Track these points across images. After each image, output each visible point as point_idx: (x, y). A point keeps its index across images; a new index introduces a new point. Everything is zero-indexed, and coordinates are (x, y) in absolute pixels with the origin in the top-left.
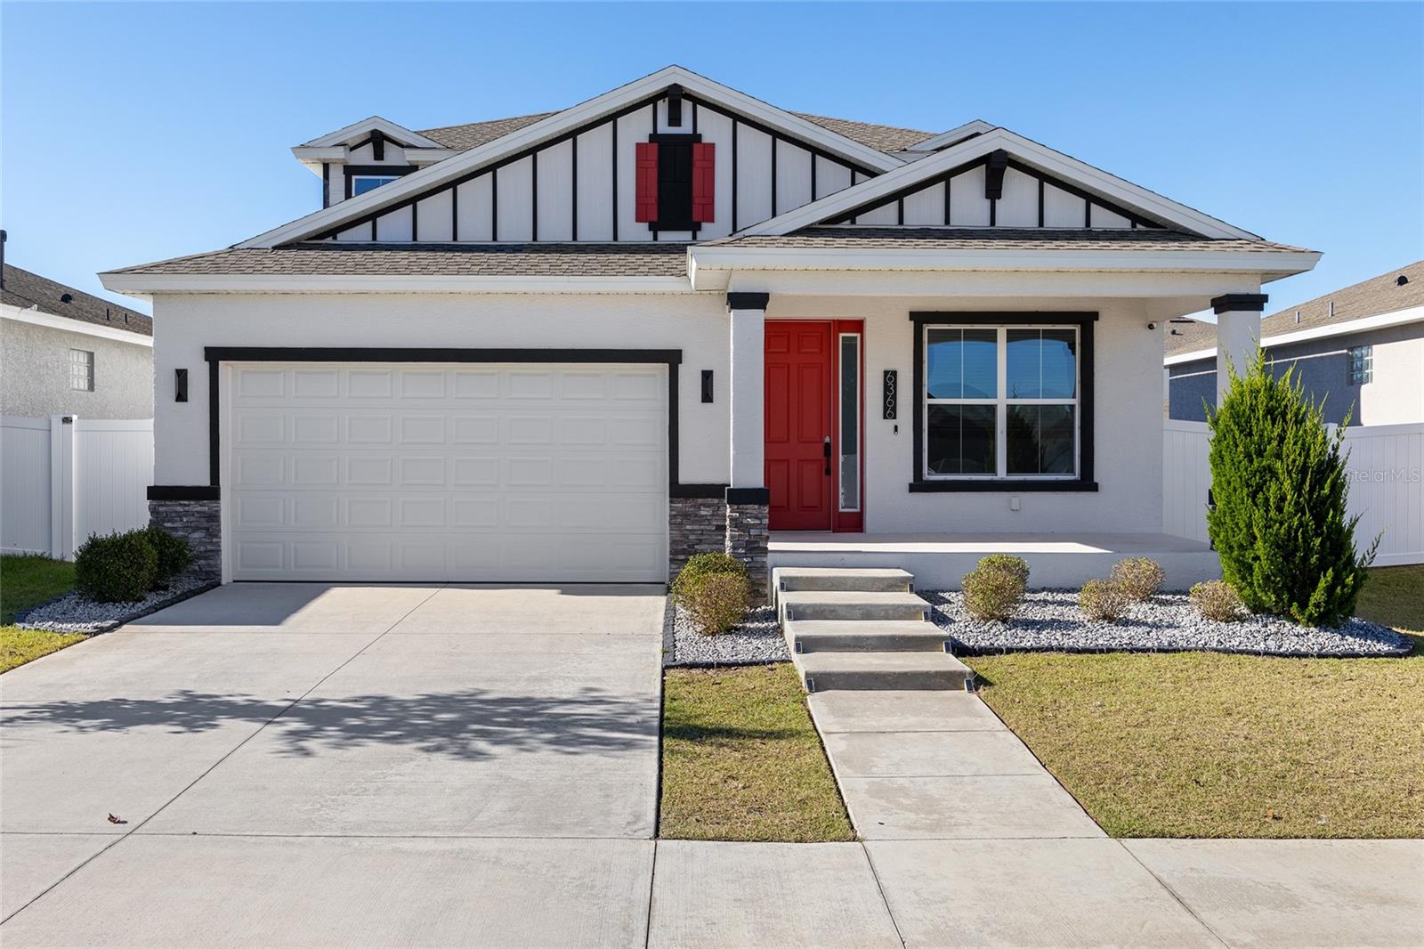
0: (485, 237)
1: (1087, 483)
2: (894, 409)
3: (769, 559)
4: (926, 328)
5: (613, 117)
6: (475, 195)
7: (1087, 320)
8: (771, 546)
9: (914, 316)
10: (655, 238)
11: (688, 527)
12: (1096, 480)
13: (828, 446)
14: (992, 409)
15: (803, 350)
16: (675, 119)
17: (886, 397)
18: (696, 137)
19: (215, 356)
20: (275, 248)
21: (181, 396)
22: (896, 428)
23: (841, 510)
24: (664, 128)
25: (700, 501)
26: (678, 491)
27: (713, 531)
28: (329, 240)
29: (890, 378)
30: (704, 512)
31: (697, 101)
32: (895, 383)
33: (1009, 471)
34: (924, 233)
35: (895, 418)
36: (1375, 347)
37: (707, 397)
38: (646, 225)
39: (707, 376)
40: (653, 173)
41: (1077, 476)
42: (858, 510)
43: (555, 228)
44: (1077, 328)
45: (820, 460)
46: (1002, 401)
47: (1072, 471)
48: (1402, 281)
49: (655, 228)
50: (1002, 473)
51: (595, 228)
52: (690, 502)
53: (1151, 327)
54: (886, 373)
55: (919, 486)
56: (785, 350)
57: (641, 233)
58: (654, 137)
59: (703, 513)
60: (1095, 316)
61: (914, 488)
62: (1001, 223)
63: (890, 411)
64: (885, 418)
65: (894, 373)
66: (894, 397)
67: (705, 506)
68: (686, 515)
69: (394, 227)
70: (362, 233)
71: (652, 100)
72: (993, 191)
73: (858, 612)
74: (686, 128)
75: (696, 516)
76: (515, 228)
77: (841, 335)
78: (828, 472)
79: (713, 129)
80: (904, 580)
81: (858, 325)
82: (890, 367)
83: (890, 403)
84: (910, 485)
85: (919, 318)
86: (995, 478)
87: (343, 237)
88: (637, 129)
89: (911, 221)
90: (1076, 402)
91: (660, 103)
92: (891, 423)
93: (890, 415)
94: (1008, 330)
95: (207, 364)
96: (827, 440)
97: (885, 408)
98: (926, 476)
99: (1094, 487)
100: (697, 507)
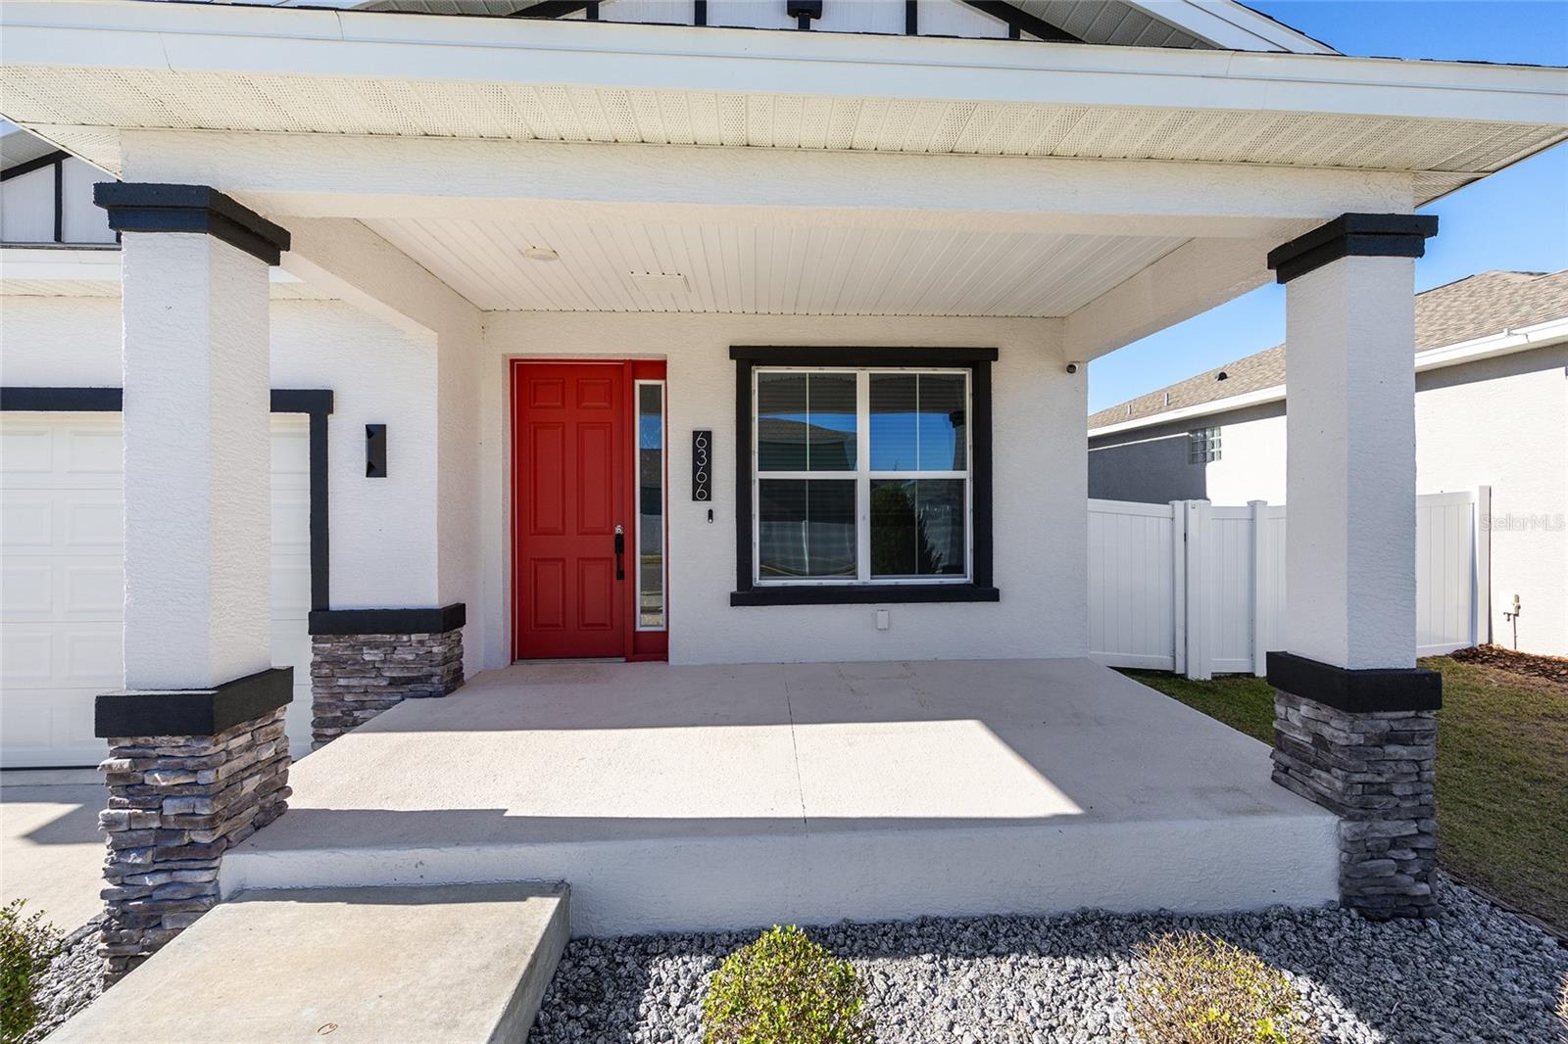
1: (983, 590)
2: (708, 487)
4: (757, 371)
7: (981, 360)
9: (736, 352)
11: (342, 682)
12: (995, 585)
13: (620, 538)
14: (851, 484)
15: (584, 404)
17: (695, 469)
22: (710, 514)
23: (639, 629)
25: (362, 637)
26: (326, 622)
27: (385, 687)
29: (702, 441)
30: (369, 656)
32: (709, 449)
33: (875, 571)
35: (709, 499)
36: (1223, 428)
37: (376, 466)
39: (376, 436)
41: (968, 578)
42: (663, 629)
44: (968, 373)
45: (611, 559)
46: (863, 475)
47: (961, 571)
48: (1223, 376)
50: (863, 576)
52: (346, 640)
53: (1071, 369)
54: (696, 434)
55: (746, 595)
56: (559, 404)
59: (367, 658)
60: (992, 354)
61: (736, 600)
63: (702, 489)
64: (695, 499)
65: (708, 435)
66: (708, 469)
67: (368, 644)
68: (336, 662)
75: (356, 663)
77: (638, 382)
78: (621, 575)
81: (658, 368)
82: (702, 426)
83: (701, 477)
84: (733, 595)
85: (745, 357)
86: (854, 582)
90: (966, 475)
92: (703, 506)
93: (701, 495)
94: (870, 375)
96: (618, 530)
97: (695, 485)
98: (758, 581)
99: (994, 596)
100: (358, 648)
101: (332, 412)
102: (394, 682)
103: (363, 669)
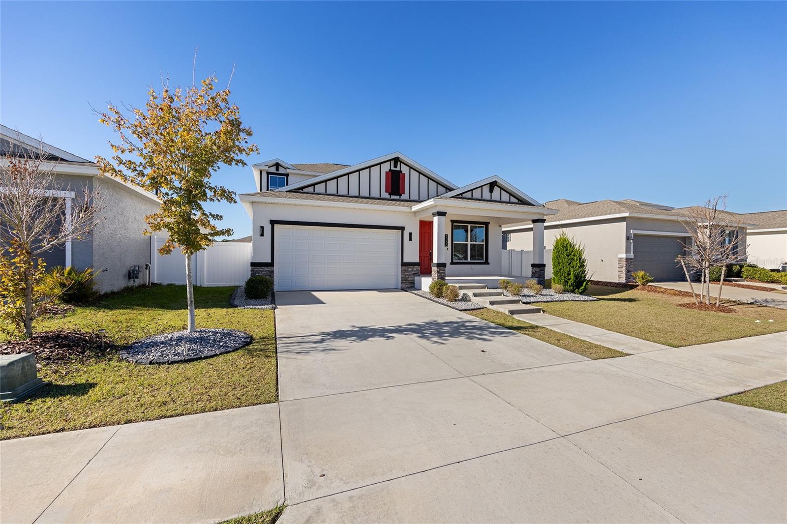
0: (346, 193)
1: (487, 263)
2: (447, 244)
3: (446, 281)
5: (380, 164)
6: (343, 181)
7: (487, 224)
8: (446, 278)
9: (452, 221)
10: (390, 197)
11: (405, 274)
12: (489, 262)
14: (467, 244)
16: (396, 166)
17: (445, 241)
18: (401, 171)
19: (273, 223)
20: (287, 191)
21: (262, 235)
22: (448, 249)
24: (393, 168)
26: (404, 264)
28: (301, 191)
29: (446, 236)
30: (410, 270)
31: (401, 162)
33: (471, 260)
34: (476, 199)
36: (511, 234)
37: (410, 239)
38: (388, 194)
39: (411, 234)
40: (390, 180)
41: (484, 261)
43: (365, 192)
44: (484, 226)
46: (469, 243)
47: (483, 260)
49: (390, 194)
50: (469, 260)
51: (375, 193)
52: (406, 267)
53: (500, 226)
55: (452, 263)
57: (386, 195)
58: (390, 170)
60: (489, 223)
62: (493, 199)
66: (447, 241)
68: (405, 270)
69: (320, 188)
70: (311, 189)
71: (390, 160)
72: (491, 191)
73: (488, 295)
74: (398, 169)
76: (354, 191)
79: (405, 170)
80: (485, 286)
82: (447, 233)
87: (305, 190)
88: (386, 168)
89: (475, 196)
90: (484, 243)
91: (392, 161)
92: (446, 247)
94: (470, 226)
95: (271, 225)
97: (445, 244)
98: (454, 261)
99: (489, 264)
100: (408, 268)
101: (404, 230)
102: (414, 274)
103: (409, 272)
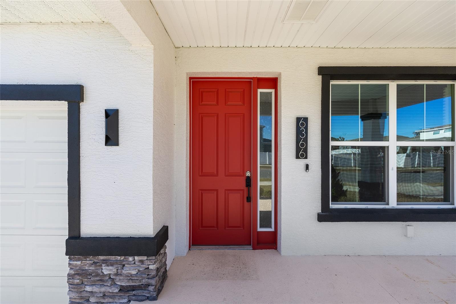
2: (306, 150)
4: (333, 82)
11: (88, 289)
13: (248, 179)
14: (385, 150)
15: (229, 103)
17: (298, 140)
22: (307, 167)
23: (259, 229)
25: (102, 258)
26: (77, 245)
27: (117, 293)
32: (306, 128)
35: (306, 158)
37: (111, 138)
39: (112, 116)
41: (454, 205)
42: (272, 229)
44: (455, 83)
45: (243, 190)
46: (393, 144)
47: (449, 200)
50: (393, 203)
52: (91, 260)
54: (298, 119)
55: (325, 215)
56: (215, 103)
59: (106, 273)
61: (321, 218)
63: (301, 152)
64: (297, 157)
65: (306, 119)
66: (306, 140)
67: (105, 262)
75: (97, 275)
77: (260, 91)
78: (249, 199)
81: (273, 82)
83: (302, 145)
84: (319, 215)
85: (327, 74)
86: (387, 207)
90: (454, 144)
92: (302, 162)
93: (302, 155)
94: (398, 85)
96: (248, 174)
97: (298, 150)
98: (334, 206)
100: (99, 265)
101: (83, 101)
102: (122, 289)
